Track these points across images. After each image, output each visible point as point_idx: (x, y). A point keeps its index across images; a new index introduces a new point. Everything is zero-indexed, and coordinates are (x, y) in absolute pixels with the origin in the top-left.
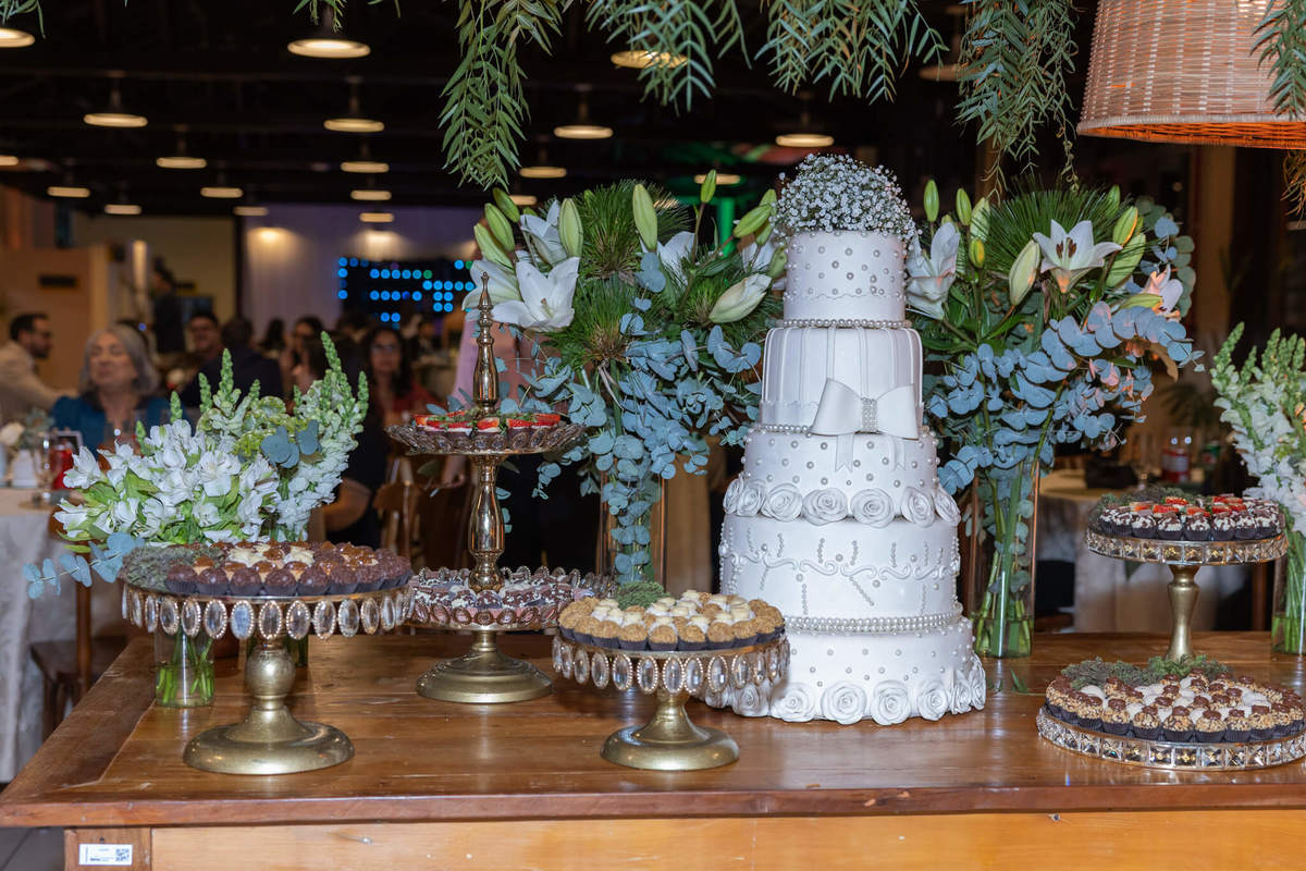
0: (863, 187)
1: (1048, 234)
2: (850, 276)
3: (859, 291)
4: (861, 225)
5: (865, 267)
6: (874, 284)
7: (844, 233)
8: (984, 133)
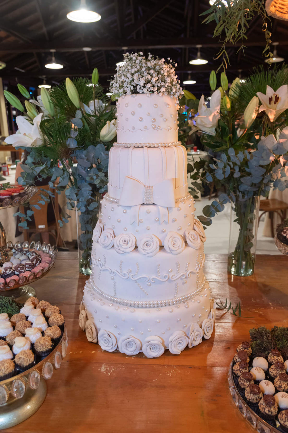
0: (149, 69)
1: (265, 93)
2: (141, 119)
3: (146, 128)
4: (145, 90)
5: (149, 114)
6: (154, 123)
7: (138, 95)
8: (217, 31)
